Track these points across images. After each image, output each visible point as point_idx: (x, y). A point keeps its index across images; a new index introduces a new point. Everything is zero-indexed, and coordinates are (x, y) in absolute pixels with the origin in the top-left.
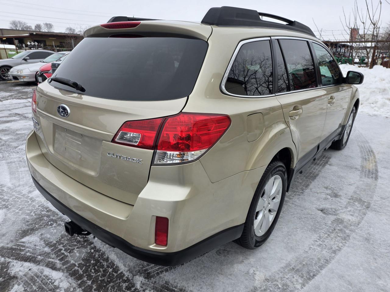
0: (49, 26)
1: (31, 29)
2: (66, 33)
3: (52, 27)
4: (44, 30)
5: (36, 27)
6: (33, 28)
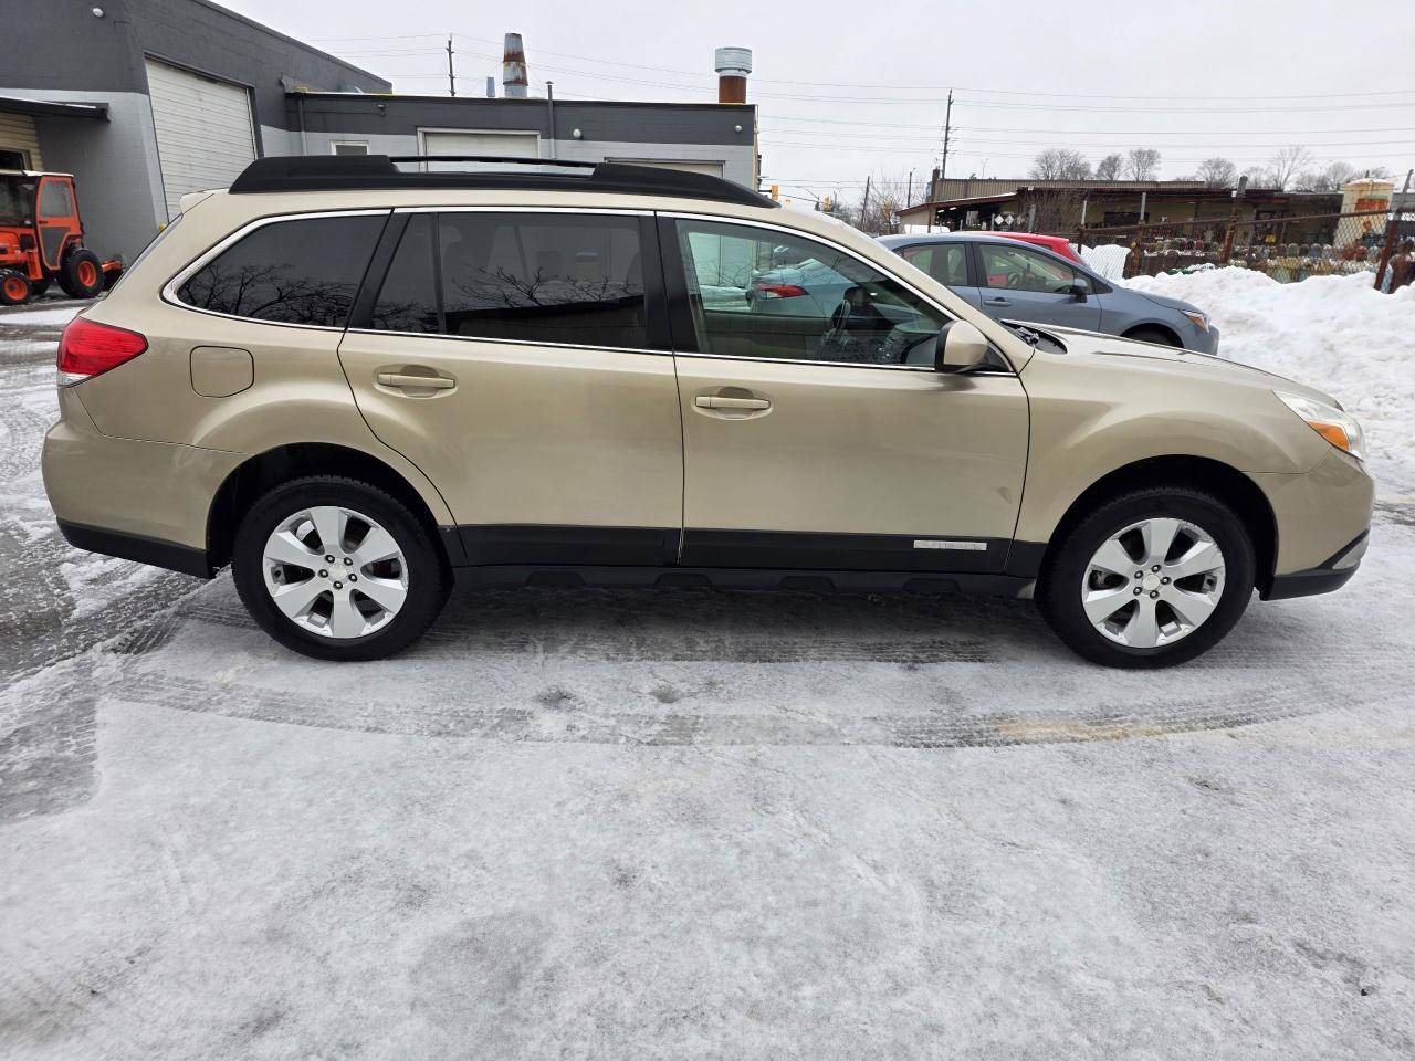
0: (1146, 158)
1: (1087, 172)
2: (1198, 179)
3: (1152, 163)
4: (1126, 174)
5: (1103, 165)
6: (1094, 169)
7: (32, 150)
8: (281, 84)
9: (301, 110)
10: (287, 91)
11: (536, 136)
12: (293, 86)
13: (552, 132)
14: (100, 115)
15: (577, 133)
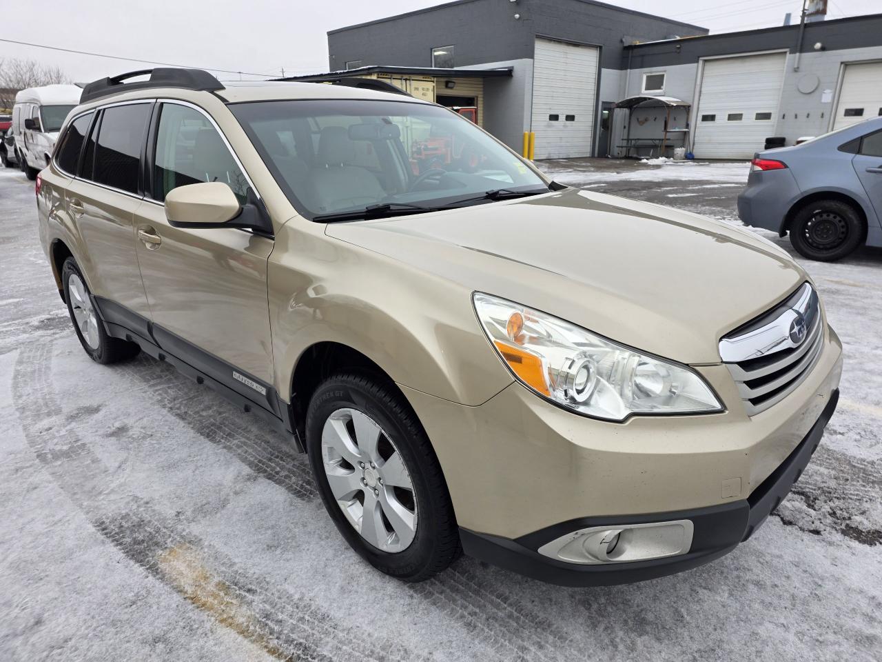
7: (479, 96)
8: (622, 41)
9: (630, 56)
10: (625, 45)
11: (785, 53)
12: (628, 41)
13: (799, 48)
14: (508, 74)
15: (818, 45)
